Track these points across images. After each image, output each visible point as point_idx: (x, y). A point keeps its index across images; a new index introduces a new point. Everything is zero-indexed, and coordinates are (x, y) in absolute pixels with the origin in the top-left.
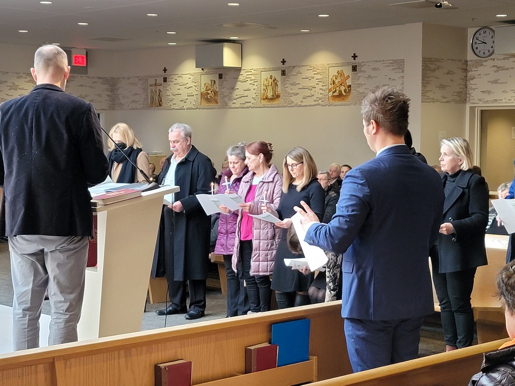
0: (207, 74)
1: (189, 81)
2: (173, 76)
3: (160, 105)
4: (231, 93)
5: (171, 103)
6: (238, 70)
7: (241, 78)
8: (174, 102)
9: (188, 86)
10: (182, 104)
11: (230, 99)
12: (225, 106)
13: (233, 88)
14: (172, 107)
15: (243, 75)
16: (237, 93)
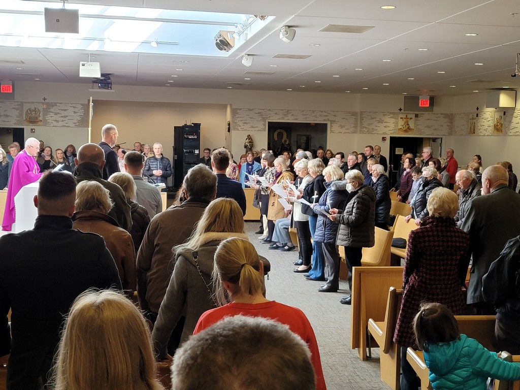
0: (498, 111)
1: (489, 116)
2: (481, 113)
3: (474, 133)
4: (509, 125)
5: (479, 131)
6: (513, 109)
7: (515, 115)
8: (481, 131)
9: (488, 120)
10: (485, 132)
11: (509, 129)
12: (506, 134)
13: (510, 122)
14: (480, 134)
15: (516, 113)
16: (513, 125)
